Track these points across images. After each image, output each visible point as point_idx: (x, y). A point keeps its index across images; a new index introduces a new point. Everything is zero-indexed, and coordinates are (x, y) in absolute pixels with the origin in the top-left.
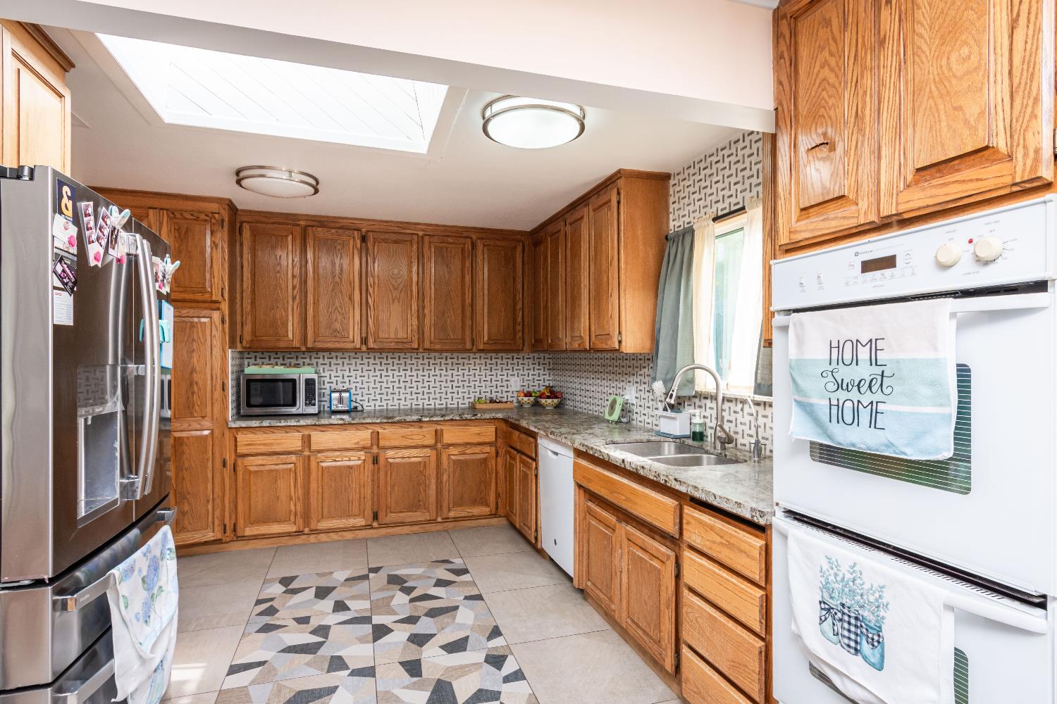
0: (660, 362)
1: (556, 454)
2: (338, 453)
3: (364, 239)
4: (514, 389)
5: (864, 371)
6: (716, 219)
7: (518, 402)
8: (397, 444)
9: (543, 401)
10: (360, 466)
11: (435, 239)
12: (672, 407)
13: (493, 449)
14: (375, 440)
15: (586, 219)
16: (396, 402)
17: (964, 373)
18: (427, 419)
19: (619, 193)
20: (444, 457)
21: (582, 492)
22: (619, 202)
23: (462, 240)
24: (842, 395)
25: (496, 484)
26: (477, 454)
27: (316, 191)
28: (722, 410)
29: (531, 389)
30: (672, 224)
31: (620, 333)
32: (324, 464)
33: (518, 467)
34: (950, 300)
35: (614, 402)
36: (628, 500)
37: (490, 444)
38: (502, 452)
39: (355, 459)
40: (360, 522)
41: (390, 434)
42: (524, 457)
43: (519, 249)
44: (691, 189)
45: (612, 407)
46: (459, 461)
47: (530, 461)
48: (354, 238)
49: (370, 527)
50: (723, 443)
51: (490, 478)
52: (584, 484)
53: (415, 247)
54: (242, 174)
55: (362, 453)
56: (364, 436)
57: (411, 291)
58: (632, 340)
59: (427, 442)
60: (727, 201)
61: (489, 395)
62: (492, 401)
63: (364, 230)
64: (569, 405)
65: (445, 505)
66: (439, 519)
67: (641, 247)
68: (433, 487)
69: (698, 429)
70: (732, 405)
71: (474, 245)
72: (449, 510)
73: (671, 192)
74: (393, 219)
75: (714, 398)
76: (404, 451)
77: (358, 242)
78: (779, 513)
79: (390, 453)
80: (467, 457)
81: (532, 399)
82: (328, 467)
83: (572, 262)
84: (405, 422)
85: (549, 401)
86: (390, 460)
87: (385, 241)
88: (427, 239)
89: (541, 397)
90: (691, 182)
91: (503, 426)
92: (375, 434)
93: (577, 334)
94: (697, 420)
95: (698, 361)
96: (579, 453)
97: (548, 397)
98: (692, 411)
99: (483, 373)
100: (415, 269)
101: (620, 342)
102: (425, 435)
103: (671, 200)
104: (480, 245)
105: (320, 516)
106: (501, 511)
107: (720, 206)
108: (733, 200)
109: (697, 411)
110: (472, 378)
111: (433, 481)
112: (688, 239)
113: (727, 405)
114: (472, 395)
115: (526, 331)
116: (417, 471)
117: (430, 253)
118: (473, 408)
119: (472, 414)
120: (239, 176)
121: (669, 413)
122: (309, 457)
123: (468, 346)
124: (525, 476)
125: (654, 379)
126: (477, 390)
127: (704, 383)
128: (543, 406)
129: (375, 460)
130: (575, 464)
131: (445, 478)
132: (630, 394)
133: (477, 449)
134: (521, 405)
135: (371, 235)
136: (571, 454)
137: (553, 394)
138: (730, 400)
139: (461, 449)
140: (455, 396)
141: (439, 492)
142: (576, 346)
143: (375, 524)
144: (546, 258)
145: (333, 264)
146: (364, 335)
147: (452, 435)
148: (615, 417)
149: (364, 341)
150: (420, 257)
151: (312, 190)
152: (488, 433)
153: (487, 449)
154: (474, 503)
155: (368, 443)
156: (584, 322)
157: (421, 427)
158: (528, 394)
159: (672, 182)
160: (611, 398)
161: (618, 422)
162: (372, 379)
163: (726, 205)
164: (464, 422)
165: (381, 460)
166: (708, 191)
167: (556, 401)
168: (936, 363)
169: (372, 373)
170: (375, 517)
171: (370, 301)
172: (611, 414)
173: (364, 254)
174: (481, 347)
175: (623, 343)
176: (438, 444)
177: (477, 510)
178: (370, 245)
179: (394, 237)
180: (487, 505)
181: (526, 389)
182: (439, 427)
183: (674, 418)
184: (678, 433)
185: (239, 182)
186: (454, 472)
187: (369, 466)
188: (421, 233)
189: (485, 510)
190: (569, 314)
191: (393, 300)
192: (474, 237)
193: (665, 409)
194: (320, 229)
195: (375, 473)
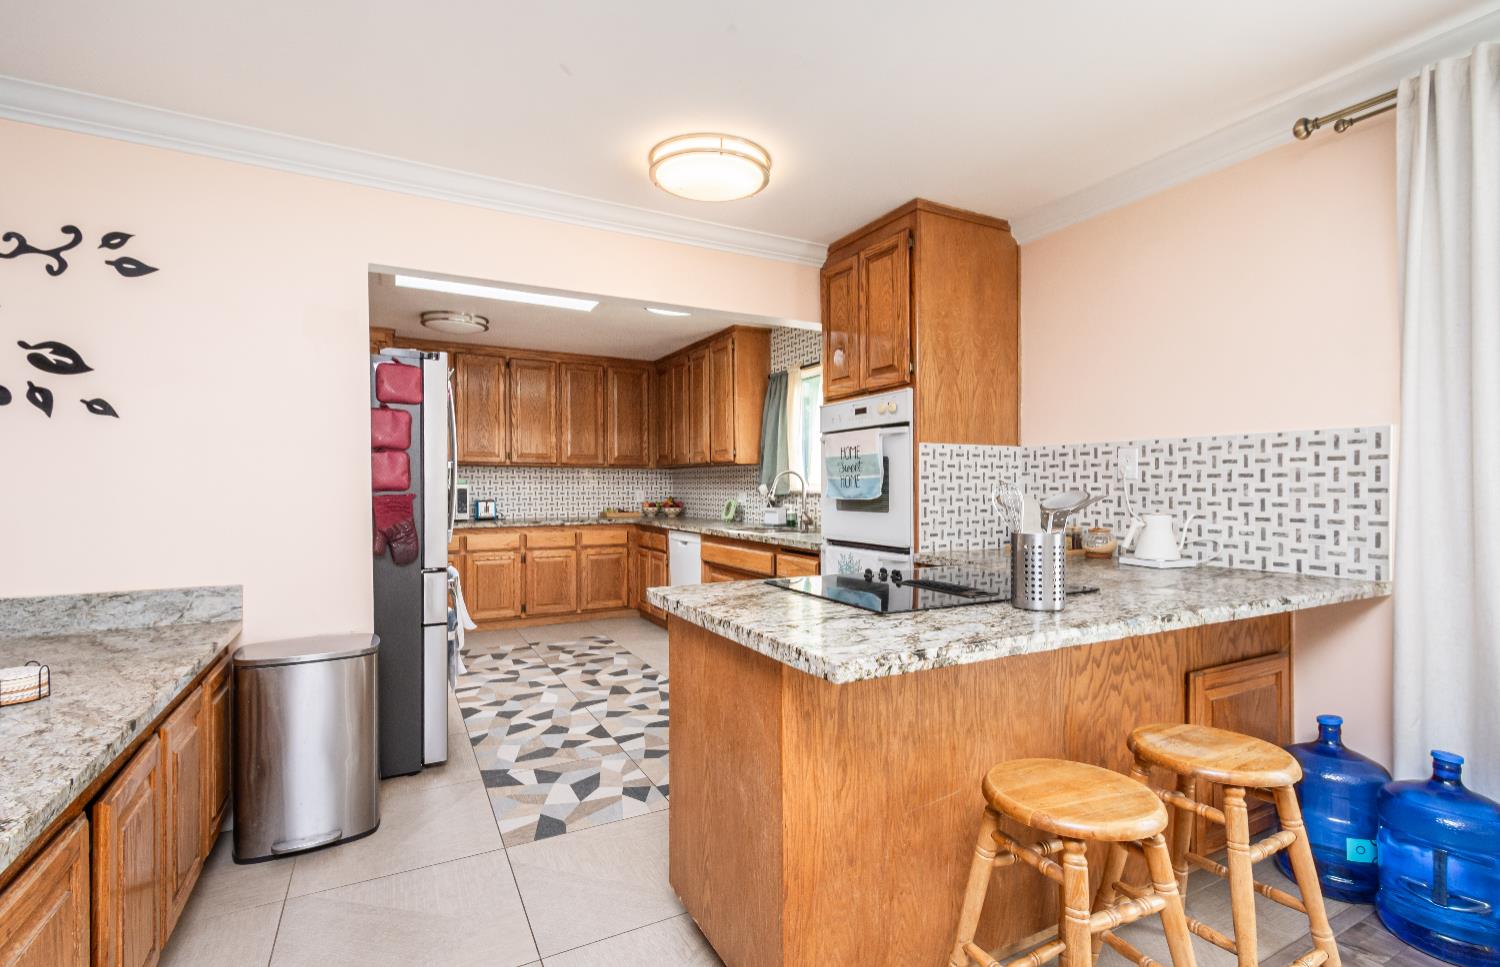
0: (764, 471)
1: (685, 543)
2: (490, 553)
3: (508, 365)
4: (639, 500)
5: (853, 462)
6: (803, 367)
7: (644, 512)
8: (542, 545)
9: (667, 510)
10: (509, 565)
11: (572, 366)
12: (773, 504)
13: (625, 550)
14: (523, 543)
15: (707, 358)
16: (533, 512)
17: (886, 461)
18: (569, 524)
19: (733, 343)
20: (583, 557)
21: (707, 568)
22: (733, 350)
23: (594, 368)
24: (845, 473)
25: (628, 580)
26: (611, 554)
27: (487, 328)
28: (807, 503)
29: (654, 501)
30: (772, 368)
31: (735, 449)
32: (478, 563)
33: (650, 562)
34: (879, 430)
35: (729, 505)
36: (742, 561)
37: (622, 546)
38: (633, 552)
39: (507, 558)
40: (510, 613)
41: (536, 538)
42: (655, 553)
43: (645, 376)
44: (786, 343)
45: (728, 509)
46: (596, 561)
47: (660, 554)
48: (499, 365)
49: (519, 618)
50: (807, 525)
51: (623, 575)
52: (710, 559)
53: (553, 373)
54: (426, 317)
55: (512, 553)
56: (513, 539)
57: (550, 412)
58: (744, 454)
59: (568, 544)
60: (810, 356)
61: (616, 506)
62: (620, 511)
63: (508, 357)
64: (690, 513)
65: (584, 599)
66: (579, 611)
67: (750, 383)
68: (574, 583)
69: (791, 518)
70: (813, 499)
71: (605, 372)
72: (588, 603)
73: (772, 342)
74: (532, 348)
75: (801, 494)
76: (548, 551)
77: (503, 368)
78: (825, 542)
79: (537, 553)
80: (603, 557)
81: (656, 509)
82: (482, 566)
83: (695, 391)
84: (550, 526)
85: (672, 509)
86: (537, 560)
87: (526, 367)
88: (563, 366)
89: (665, 505)
90: (786, 338)
91: (634, 530)
92: (523, 537)
93: (699, 450)
94: (790, 512)
95: (791, 469)
96: (706, 537)
97: (671, 506)
98: (787, 505)
99: (611, 486)
100: (553, 392)
101: (735, 456)
102: (566, 538)
103: (772, 348)
104: (610, 372)
105: (475, 608)
106: (632, 605)
107: (805, 358)
108: (813, 355)
109: (791, 506)
110: (601, 491)
111: (574, 577)
112: (784, 380)
113: (810, 500)
114: (601, 507)
115: (651, 448)
116: (560, 569)
117: (567, 378)
118: (603, 515)
119: (604, 521)
120: (424, 317)
121: (771, 508)
122: (465, 557)
123: (600, 461)
124: (657, 567)
125: (760, 484)
126: (606, 501)
127: (795, 485)
128: (666, 515)
129: (524, 560)
130: (702, 547)
131: (584, 574)
132: (742, 498)
133: (611, 550)
134: (646, 514)
135: (514, 362)
136: (698, 540)
137: (675, 505)
138: (812, 496)
139: (598, 550)
140: (586, 506)
141: (579, 588)
142: (699, 460)
143: (523, 616)
144: (671, 387)
145: (481, 386)
146: (508, 451)
147: (589, 537)
148: (731, 515)
149: (509, 456)
150: (558, 381)
151: (483, 328)
152: (620, 536)
153: (620, 550)
154: (609, 597)
155: (517, 545)
156: (706, 439)
157: (563, 531)
158: (652, 505)
159: (773, 335)
160: (726, 503)
161: (733, 521)
162: (511, 491)
163: (809, 358)
164: (599, 526)
165: (529, 559)
166: (797, 346)
167: (678, 510)
168: (875, 456)
169: (510, 486)
170: (524, 609)
171: (514, 420)
172: (727, 514)
173: (508, 377)
174: (612, 462)
175: (737, 457)
176: (577, 546)
177: (611, 603)
178: (513, 369)
179: (536, 364)
180: (620, 598)
181: (650, 501)
182: (578, 531)
183: (775, 512)
184: (777, 523)
185: (423, 323)
186: (592, 571)
187: (519, 565)
188: (558, 361)
189: (620, 603)
190: (692, 435)
191: (534, 420)
192: (605, 365)
193: (768, 506)
194: (469, 356)
195: (524, 570)
